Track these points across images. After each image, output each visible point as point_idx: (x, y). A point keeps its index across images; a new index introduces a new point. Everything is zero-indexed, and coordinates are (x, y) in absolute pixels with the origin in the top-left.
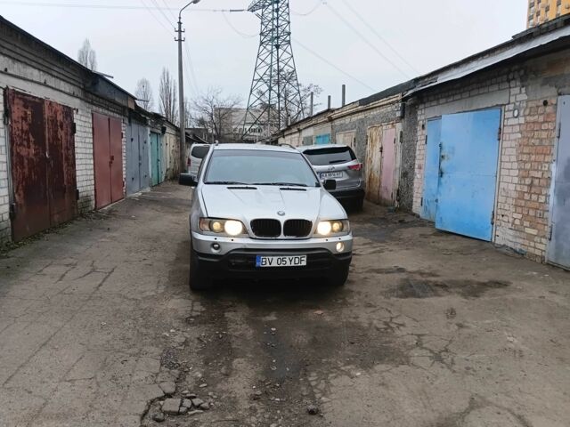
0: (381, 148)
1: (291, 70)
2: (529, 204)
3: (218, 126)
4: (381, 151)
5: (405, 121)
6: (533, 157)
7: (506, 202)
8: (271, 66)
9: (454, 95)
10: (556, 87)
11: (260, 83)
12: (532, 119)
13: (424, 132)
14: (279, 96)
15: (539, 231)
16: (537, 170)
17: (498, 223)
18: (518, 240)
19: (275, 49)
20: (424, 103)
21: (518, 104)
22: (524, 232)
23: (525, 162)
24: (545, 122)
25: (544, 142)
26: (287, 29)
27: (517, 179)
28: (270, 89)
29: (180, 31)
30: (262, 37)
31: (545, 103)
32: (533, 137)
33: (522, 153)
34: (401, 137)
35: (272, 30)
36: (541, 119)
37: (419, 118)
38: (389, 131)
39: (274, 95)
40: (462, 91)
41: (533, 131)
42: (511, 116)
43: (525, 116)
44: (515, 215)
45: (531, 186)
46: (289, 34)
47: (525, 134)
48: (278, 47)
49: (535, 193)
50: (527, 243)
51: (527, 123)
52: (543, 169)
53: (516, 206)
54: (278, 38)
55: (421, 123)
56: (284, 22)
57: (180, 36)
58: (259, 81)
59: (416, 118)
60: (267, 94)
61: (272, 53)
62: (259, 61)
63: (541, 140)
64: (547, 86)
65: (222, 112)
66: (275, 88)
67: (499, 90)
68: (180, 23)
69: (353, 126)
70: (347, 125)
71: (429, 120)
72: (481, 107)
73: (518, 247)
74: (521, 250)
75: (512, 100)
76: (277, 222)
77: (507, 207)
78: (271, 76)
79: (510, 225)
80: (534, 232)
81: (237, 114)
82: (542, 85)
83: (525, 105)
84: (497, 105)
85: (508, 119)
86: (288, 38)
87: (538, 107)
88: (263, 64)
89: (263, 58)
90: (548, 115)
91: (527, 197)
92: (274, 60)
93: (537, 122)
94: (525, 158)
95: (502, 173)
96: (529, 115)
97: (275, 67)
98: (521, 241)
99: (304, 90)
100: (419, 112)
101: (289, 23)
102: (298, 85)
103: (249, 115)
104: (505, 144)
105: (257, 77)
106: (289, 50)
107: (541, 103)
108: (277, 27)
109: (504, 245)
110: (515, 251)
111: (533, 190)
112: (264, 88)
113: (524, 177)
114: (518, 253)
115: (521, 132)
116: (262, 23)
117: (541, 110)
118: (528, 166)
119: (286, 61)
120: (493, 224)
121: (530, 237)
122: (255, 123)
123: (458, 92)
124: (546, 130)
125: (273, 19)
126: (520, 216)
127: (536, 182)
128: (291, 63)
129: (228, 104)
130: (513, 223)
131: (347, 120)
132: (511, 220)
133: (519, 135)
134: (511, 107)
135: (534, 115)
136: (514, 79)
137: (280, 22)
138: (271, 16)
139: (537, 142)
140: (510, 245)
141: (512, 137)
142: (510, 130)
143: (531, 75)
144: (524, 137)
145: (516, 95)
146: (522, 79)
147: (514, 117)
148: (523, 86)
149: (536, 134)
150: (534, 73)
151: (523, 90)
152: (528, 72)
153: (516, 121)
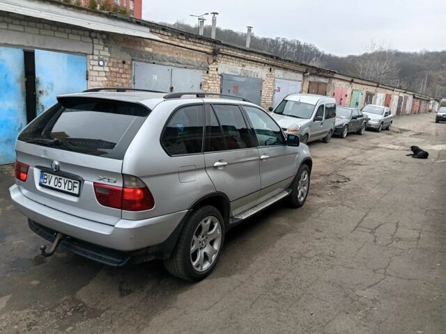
10: (130, 54)
12: (114, 70)
21: (102, 57)
24: (124, 73)
31: (124, 62)
32: (116, 81)
36: (121, 71)
41: (116, 77)
42: (97, 64)
43: (109, 67)
47: (110, 78)
51: (111, 72)
64: (125, 52)
67: (81, 40)
75: (96, 52)
82: (121, 51)
83: (108, 59)
85: (93, 66)
87: (118, 63)
90: (126, 70)
93: (119, 73)
96: (112, 67)
104: (93, 83)
107: (120, 61)
115: (106, 76)
117: (120, 65)
124: (125, 78)
133: (106, 79)
134: (97, 57)
135: (115, 68)
136: (96, 38)
141: (98, 79)
142: (96, 74)
143: (112, 41)
144: (109, 81)
145: (99, 50)
146: (104, 41)
147: (99, 65)
148: (106, 47)
149: (118, 80)
150: (114, 40)
151: (107, 49)
152: (110, 38)
153: (101, 69)
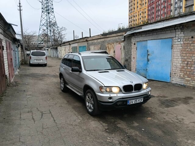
0: (114, 51)
1: (55, 22)
2: (187, 70)
3: (28, 42)
4: (114, 52)
5: (126, 42)
6: (188, 55)
7: (176, 69)
8: (47, 20)
9: (149, 34)
11: (43, 26)
12: (186, 42)
13: (135, 46)
14: (50, 31)
15: (191, 78)
16: (190, 59)
17: (173, 76)
18: (182, 82)
19: (48, 14)
20: (135, 36)
21: (180, 37)
22: (185, 79)
23: (184, 56)
24: (192, 43)
25: (192, 50)
26: (52, 7)
27: (181, 62)
28: (47, 28)
29: (20, 6)
30: (43, 10)
32: (187, 48)
33: (183, 53)
34: (124, 47)
35: (46, 7)
36: (191, 42)
37: (132, 41)
38: (117, 45)
39: (49, 30)
40: (153, 32)
41: (187, 46)
42: (177, 41)
43: (183, 41)
44: (180, 74)
45: (187, 64)
46: (53, 9)
47: (184, 47)
48: (49, 13)
49: (189, 66)
50: (186, 82)
51: (184, 44)
52: (192, 59)
53: (181, 71)
54: (48, 10)
55: (133, 43)
56: (50, 5)
57: (20, 8)
58: (43, 25)
59: (131, 41)
60: (46, 30)
61: (47, 15)
62: (42, 18)
63: (191, 49)
64: (193, 32)
65: (29, 37)
66: (49, 28)
67: (171, 32)
68: (20, 3)
69: (99, 43)
70: (95, 43)
71: (137, 42)
72: (162, 38)
73: (182, 84)
74: (184, 85)
75: (177, 36)
76: (131, 86)
77: (177, 71)
78: (47, 24)
79: (178, 77)
80: (190, 79)
81: (35, 37)
82: (191, 31)
83: (183, 38)
84: (170, 37)
85: (175, 42)
86: (52, 10)
87: (189, 38)
88: (44, 19)
89: (43, 17)
90: (194, 41)
91: (185, 67)
92: (48, 18)
93: (189, 43)
94: (184, 55)
95: (174, 60)
96: (185, 41)
97: (48, 20)
98: (184, 82)
99: (60, 29)
100: (132, 39)
101: (52, 5)
102: (58, 27)
103: (39, 38)
104: (174, 50)
105: (42, 24)
106: (53, 14)
107: (191, 37)
108: (48, 6)
109: (176, 84)
110: (181, 85)
111: (188, 65)
112: (45, 28)
113: (184, 61)
114: (183, 86)
115: (181, 46)
116: (42, 4)
118: (186, 58)
119: (52, 18)
120: (170, 77)
121: (188, 81)
122: (42, 41)
123: (151, 32)
124: (193, 46)
125: (46, 3)
126: (183, 74)
127: (190, 63)
128: (54, 19)
129: (31, 34)
130: (180, 76)
131: (96, 41)
132: (179, 75)
133: (181, 48)
134: (177, 38)
135: (187, 41)
136: (177, 29)
137: (49, 4)
138: (45, 2)
139: (189, 50)
140: (178, 83)
141: (177, 48)
142: (177, 46)
143: (185, 28)
144: (183, 48)
145: (179, 34)
146: (181, 29)
147: (178, 41)
148: (182, 32)
149: (189, 47)
150: (187, 27)
151: (182, 33)
152: (184, 27)
153: (179, 43)
